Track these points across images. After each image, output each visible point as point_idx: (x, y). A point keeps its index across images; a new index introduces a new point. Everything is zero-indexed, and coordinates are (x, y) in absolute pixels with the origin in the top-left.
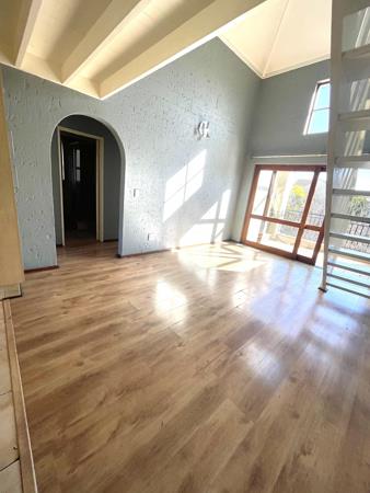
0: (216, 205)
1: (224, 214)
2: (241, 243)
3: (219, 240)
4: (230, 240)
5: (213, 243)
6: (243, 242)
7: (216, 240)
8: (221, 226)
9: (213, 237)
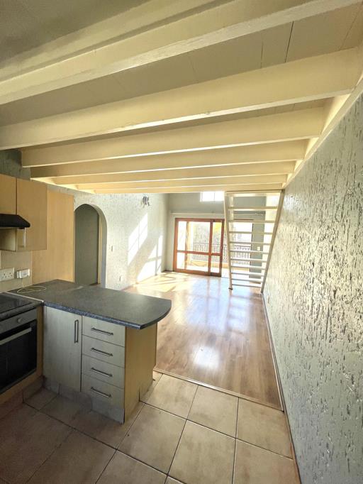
0: (155, 247)
1: (160, 253)
2: (174, 271)
3: (159, 272)
4: (166, 271)
5: (156, 275)
6: (175, 270)
7: (158, 273)
8: (160, 261)
9: (156, 270)
